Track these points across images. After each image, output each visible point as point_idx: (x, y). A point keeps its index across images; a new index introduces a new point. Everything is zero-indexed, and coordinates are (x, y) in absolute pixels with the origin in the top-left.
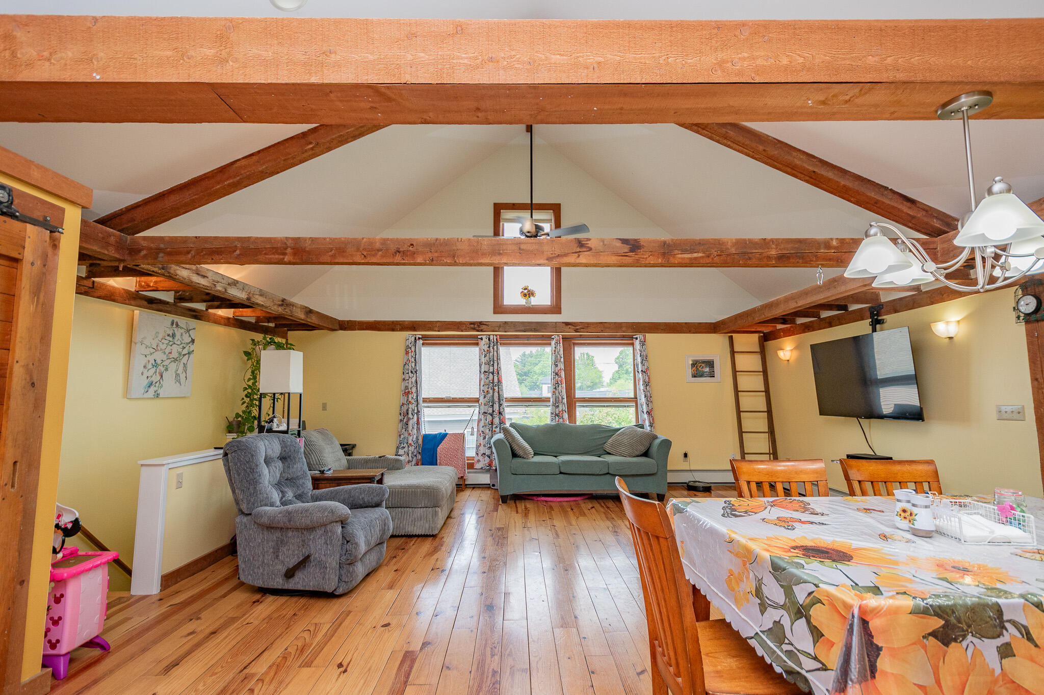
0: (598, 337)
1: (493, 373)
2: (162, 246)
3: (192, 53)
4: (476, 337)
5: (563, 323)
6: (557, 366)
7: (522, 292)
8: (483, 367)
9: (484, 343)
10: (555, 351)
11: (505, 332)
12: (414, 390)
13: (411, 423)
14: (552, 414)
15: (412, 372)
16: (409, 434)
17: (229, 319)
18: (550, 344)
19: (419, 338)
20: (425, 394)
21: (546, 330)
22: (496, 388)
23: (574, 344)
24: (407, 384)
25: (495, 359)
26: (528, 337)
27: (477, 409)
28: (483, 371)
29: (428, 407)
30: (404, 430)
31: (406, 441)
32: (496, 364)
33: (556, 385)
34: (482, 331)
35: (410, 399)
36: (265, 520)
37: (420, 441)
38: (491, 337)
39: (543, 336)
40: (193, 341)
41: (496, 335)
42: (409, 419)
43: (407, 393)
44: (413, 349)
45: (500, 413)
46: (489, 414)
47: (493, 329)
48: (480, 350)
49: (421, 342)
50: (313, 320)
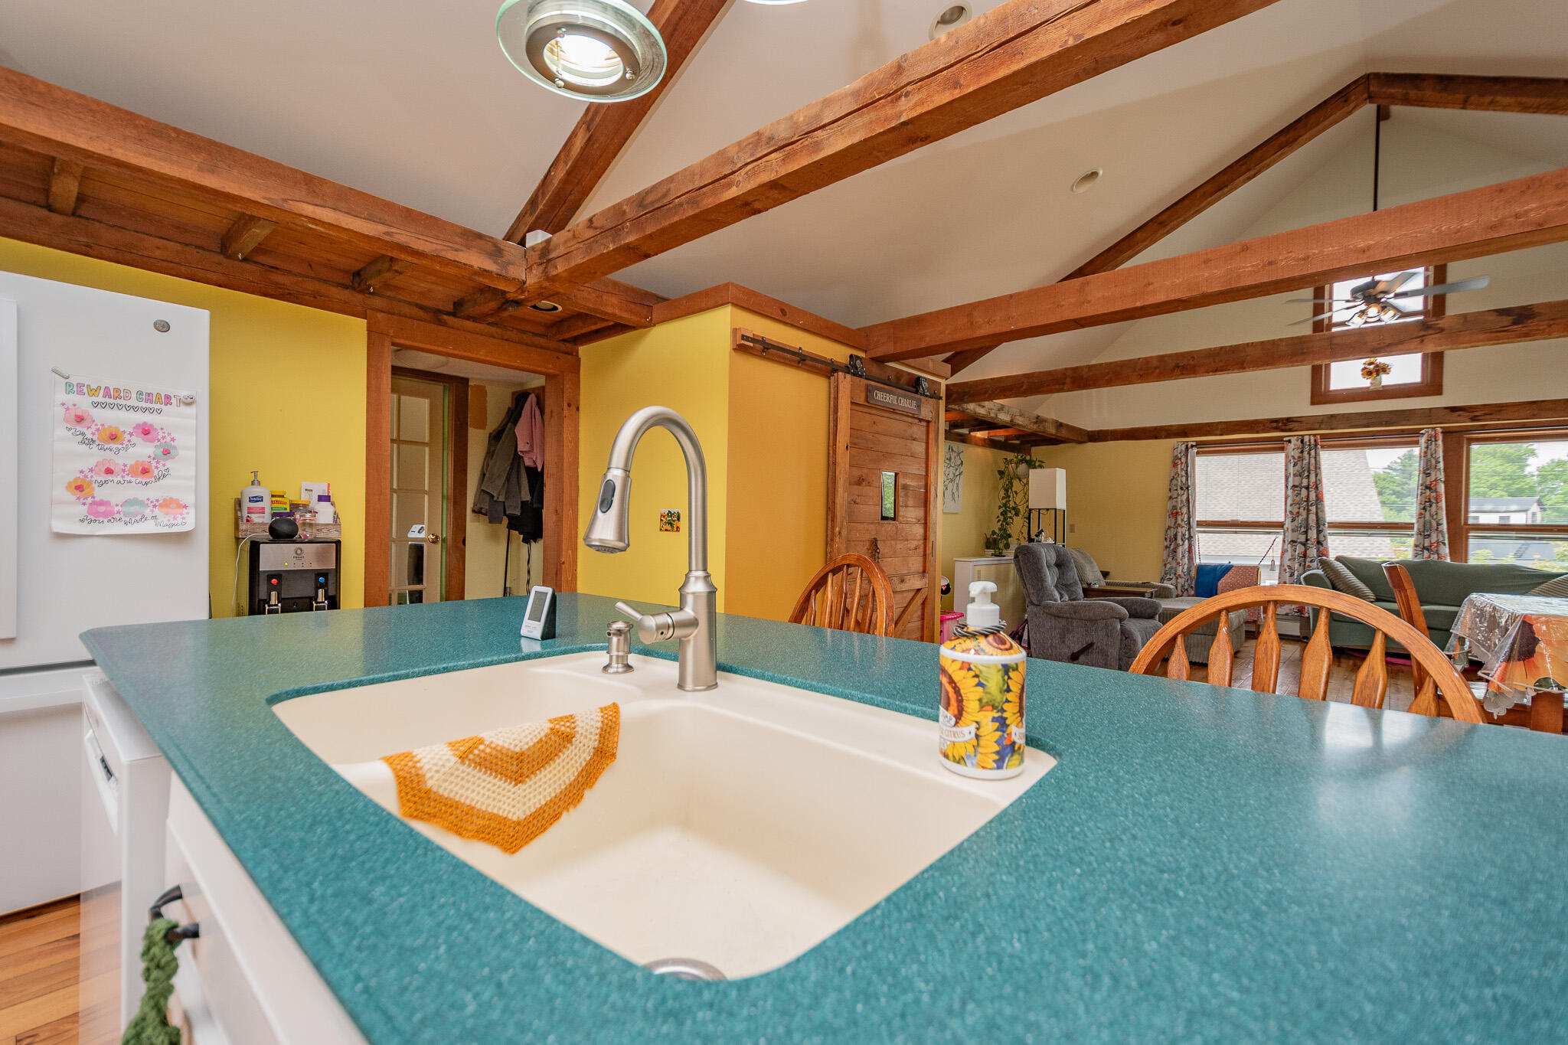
0: (1524, 426)
1: (1307, 488)
2: (967, 390)
3: (1063, 303)
4: (1280, 439)
5: (1446, 408)
6: (1428, 475)
7: (1365, 368)
8: (1291, 479)
9: (1293, 448)
10: (1425, 453)
11: (1332, 429)
12: (1185, 510)
13: (1180, 550)
14: (1416, 546)
15: (1182, 488)
16: (1178, 563)
17: (984, 439)
18: (1417, 443)
19: (1192, 446)
20: (1200, 515)
21: (1408, 422)
22: (1313, 509)
23: (1471, 441)
24: (1175, 504)
25: (1312, 468)
26: (1374, 434)
27: (1280, 538)
28: (1290, 484)
29: (1205, 532)
30: (1170, 559)
31: (1173, 571)
32: (1313, 476)
33: (1426, 505)
34: (1290, 430)
35: (1179, 522)
36: (1053, 610)
37: (1193, 573)
38: (1306, 439)
39: (1403, 430)
40: (962, 463)
41: (1315, 435)
42: (1178, 546)
43: (1174, 514)
44: (1183, 460)
45: (1319, 543)
46: (1301, 543)
47: (1309, 426)
48: (1287, 457)
49: (1195, 450)
50: (1064, 433)
